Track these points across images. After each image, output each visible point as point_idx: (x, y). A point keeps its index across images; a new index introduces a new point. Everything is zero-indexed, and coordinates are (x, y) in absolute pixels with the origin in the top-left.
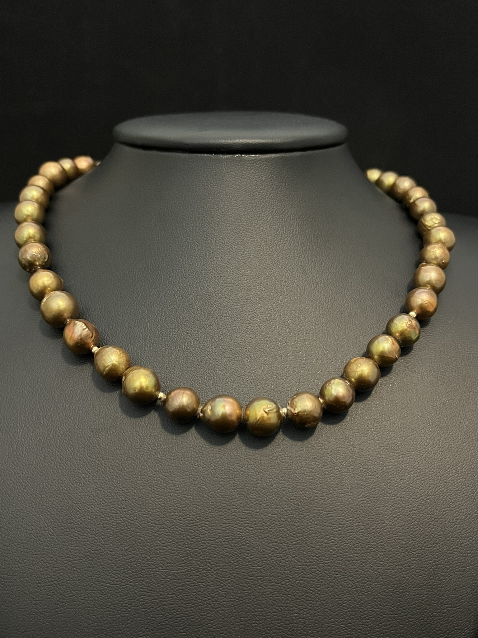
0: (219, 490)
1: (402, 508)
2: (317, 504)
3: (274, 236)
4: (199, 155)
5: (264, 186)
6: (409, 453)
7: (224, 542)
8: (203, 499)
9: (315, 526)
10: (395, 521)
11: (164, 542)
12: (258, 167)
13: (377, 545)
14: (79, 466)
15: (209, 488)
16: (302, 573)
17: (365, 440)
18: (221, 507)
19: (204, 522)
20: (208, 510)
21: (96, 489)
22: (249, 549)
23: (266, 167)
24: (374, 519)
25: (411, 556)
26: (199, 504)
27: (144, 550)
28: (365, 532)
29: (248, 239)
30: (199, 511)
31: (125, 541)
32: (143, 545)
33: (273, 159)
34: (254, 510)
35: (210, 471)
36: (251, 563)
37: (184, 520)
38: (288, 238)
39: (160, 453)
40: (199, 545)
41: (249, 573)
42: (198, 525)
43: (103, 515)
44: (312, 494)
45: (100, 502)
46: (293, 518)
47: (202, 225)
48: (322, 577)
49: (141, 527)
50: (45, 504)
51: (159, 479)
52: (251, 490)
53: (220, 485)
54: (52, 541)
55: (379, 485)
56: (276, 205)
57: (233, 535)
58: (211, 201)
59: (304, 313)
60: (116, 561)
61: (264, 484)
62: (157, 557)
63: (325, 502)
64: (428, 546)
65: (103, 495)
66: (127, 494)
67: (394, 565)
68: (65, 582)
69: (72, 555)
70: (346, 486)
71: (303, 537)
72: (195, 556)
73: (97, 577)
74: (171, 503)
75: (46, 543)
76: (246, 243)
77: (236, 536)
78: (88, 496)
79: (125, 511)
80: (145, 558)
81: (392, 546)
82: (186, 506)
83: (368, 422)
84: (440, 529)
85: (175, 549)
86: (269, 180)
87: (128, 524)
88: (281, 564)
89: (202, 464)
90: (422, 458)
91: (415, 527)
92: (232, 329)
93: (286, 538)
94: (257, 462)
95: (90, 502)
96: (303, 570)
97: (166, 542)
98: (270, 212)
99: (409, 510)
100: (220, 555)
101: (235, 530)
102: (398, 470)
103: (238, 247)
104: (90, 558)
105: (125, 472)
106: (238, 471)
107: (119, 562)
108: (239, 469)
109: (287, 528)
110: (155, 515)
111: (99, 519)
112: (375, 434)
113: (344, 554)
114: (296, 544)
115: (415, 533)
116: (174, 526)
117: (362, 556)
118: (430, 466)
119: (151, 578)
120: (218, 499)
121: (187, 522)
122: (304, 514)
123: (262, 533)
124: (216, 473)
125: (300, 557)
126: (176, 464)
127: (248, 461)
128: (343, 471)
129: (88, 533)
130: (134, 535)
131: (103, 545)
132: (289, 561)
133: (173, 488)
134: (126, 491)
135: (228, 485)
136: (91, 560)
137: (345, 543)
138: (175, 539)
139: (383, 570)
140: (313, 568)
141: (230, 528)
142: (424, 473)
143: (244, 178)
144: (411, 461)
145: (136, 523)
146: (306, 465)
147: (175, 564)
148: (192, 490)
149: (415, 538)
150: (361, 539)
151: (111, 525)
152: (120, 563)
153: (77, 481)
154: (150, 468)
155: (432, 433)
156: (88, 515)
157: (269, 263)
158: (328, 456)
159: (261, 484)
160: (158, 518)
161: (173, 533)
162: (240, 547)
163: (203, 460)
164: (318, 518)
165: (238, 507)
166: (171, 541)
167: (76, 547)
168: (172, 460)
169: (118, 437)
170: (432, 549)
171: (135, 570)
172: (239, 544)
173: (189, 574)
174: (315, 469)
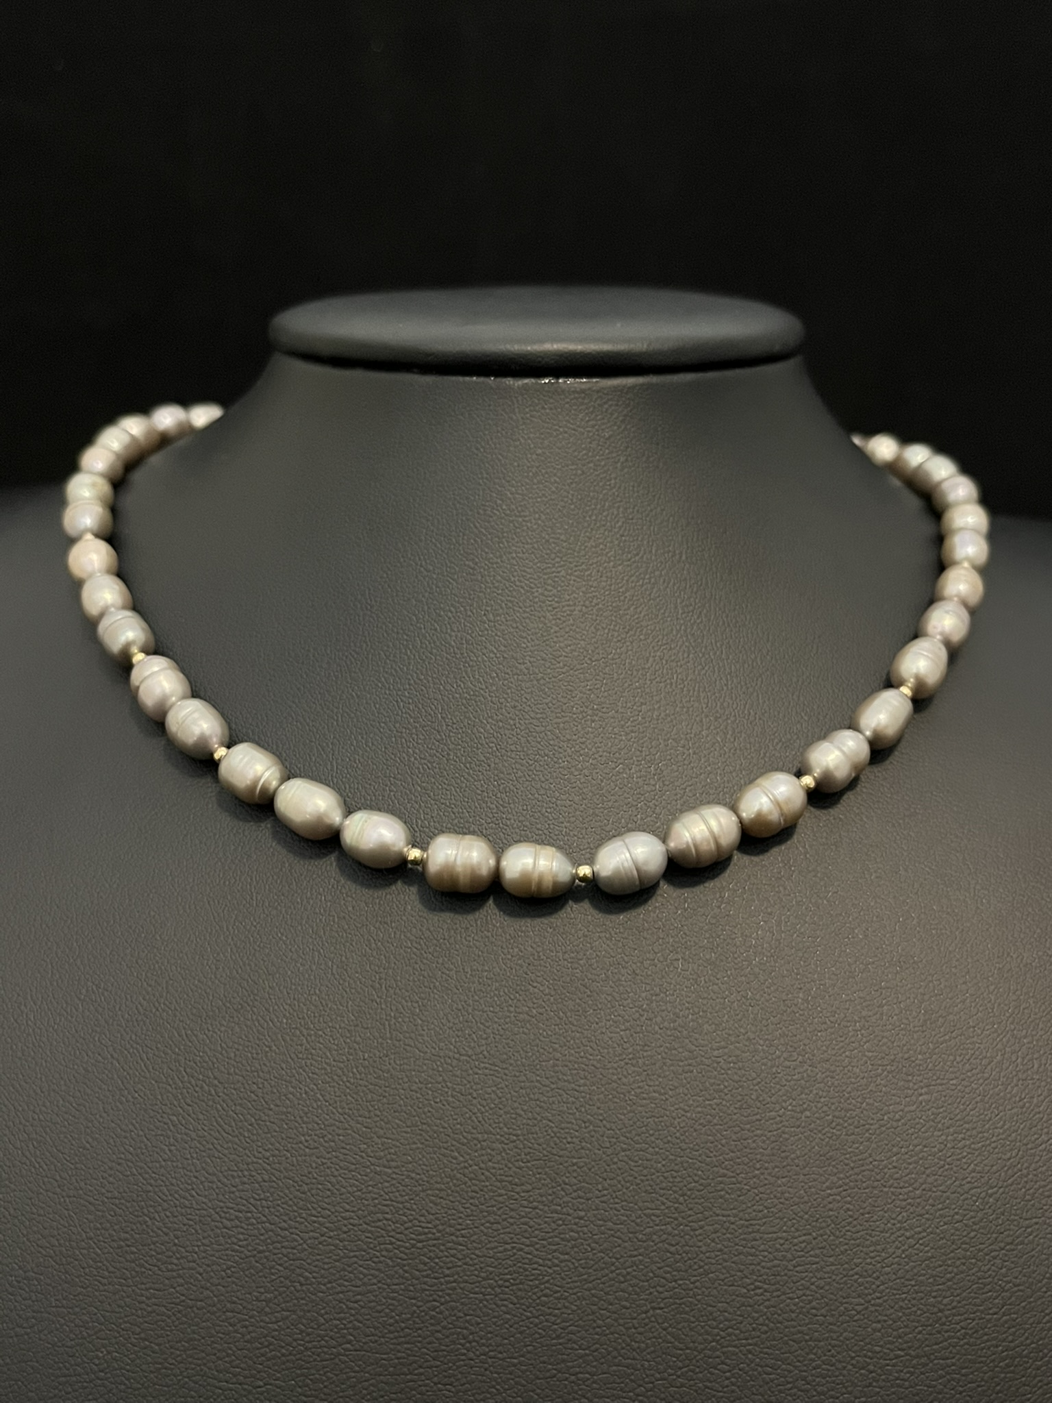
0: (490, 1164)
1: (927, 1216)
2: (720, 1200)
3: (628, 566)
4: (461, 379)
5: (607, 451)
6: (945, 1081)
7: (500, 1287)
8: (451, 1184)
9: (719, 1253)
10: (910, 1247)
11: (359, 1283)
12: (594, 407)
13: (866, 1305)
14: (165, 1097)
15: (468, 1157)
16: (685, 1369)
17: (839, 1049)
18: (494, 1203)
19: (453, 1238)
20: (463, 1210)
21: (204, 1154)
22: (559, 1306)
23: (613, 408)
24: (858, 1241)
25: (949, 1334)
26: (443, 1194)
27: (312, 1301)
28: (835, 1272)
29: (570, 571)
30: (442, 1211)
31: (266, 1278)
32: (309, 1289)
33: (629, 388)
34: (571, 1211)
35: (470, 1118)
36: (560, 1341)
37: (406, 1232)
38: (663, 570)
39: (355, 1070)
40: (440, 1293)
41: (558, 1364)
42: (440, 1244)
43: (216, 1215)
44: (711, 1177)
45: (210, 1184)
46: (664, 1233)
47: (463, 539)
48: (733, 1379)
49: (305, 1246)
50: (82, 1184)
51: (350, 1132)
52: (566, 1165)
53: (493, 1150)
54: (95, 1275)
55: (871, 1159)
56: (636, 494)
57: (521, 1270)
58: (485, 484)
59: (697, 744)
60: (246, 1327)
61: (599, 1150)
62: (344, 1318)
63: (741, 1198)
64: (991, 1312)
65: (218, 1168)
66: (274, 1166)
67: (906, 1355)
68: (123, 1375)
69: (141, 1309)
70: (793, 1160)
71: (689, 1280)
72: (431, 1318)
73: (200, 1366)
74: (375, 1190)
75: (82, 1279)
76: (563, 582)
77: (527, 1273)
78: (184, 1168)
79: (268, 1208)
80: (312, 1322)
81: (901, 1307)
82: (412, 1199)
83: (847, 1006)
84: (1020, 1269)
85: (384, 1300)
86: (618, 437)
87: (276, 1240)
88: (637, 1344)
89: (450, 1099)
90: (975, 1095)
91: (958, 1263)
92: (527, 780)
93: (648, 1281)
94: (583, 1098)
95: (188, 1184)
96: (687, 1361)
97: (364, 1284)
98: (621, 509)
99: (946, 1220)
100: (489, 1320)
101: (527, 1258)
102: (918, 1124)
103: (546, 589)
104: (184, 1319)
105: (271, 1113)
106: (536, 1119)
107: (251, 1329)
108: (538, 1114)
109: (649, 1258)
110: (339, 1218)
111: (208, 1224)
112: (862, 1035)
113: (786, 1323)
114: (671, 1298)
115: (958, 1277)
116: (382, 1246)
117: (831, 1331)
118: (993, 1115)
119: (325, 1370)
120: (487, 1184)
121: (413, 1236)
122: (691, 1224)
123: (591, 1268)
124: (483, 1122)
125: (680, 1330)
126: (391, 1099)
127: (560, 1095)
128: (787, 1124)
129: (183, 1257)
130: (287, 1264)
131: (214, 1288)
132: (654, 1337)
133: (382, 1154)
134: (271, 1159)
135: (512, 1150)
136: (185, 1323)
137: (789, 1298)
138: (385, 1278)
139: (880, 1368)
140: (711, 1358)
141: (515, 1254)
142: (981, 1132)
143: (561, 433)
144: (950, 1102)
145: (294, 1236)
146: (697, 1106)
147: (383, 1337)
148: (427, 1160)
149: (958, 1291)
150: (827, 1288)
151: (235, 1241)
152: (254, 1331)
153: (159, 1132)
154: (330, 1105)
155: (998, 1036)
156: (182, 1215)
157: (617, 628)
158: (751, 1087)
159: (588, 1149)
160: (345, 1226)
161: (380, 1262)
162: (538, 1301)
163: (454, 1089)
164: (725, 1234)
165: (535, 1204)
166: (375, 1281)
167: (152, 1291)
168: (380, 1087)
169: (258, 1031)
170: (1000, 1319)
171: (287, 1350)
172: (534, 1294)
173: (415, 1362)
174: (720, 1117)
